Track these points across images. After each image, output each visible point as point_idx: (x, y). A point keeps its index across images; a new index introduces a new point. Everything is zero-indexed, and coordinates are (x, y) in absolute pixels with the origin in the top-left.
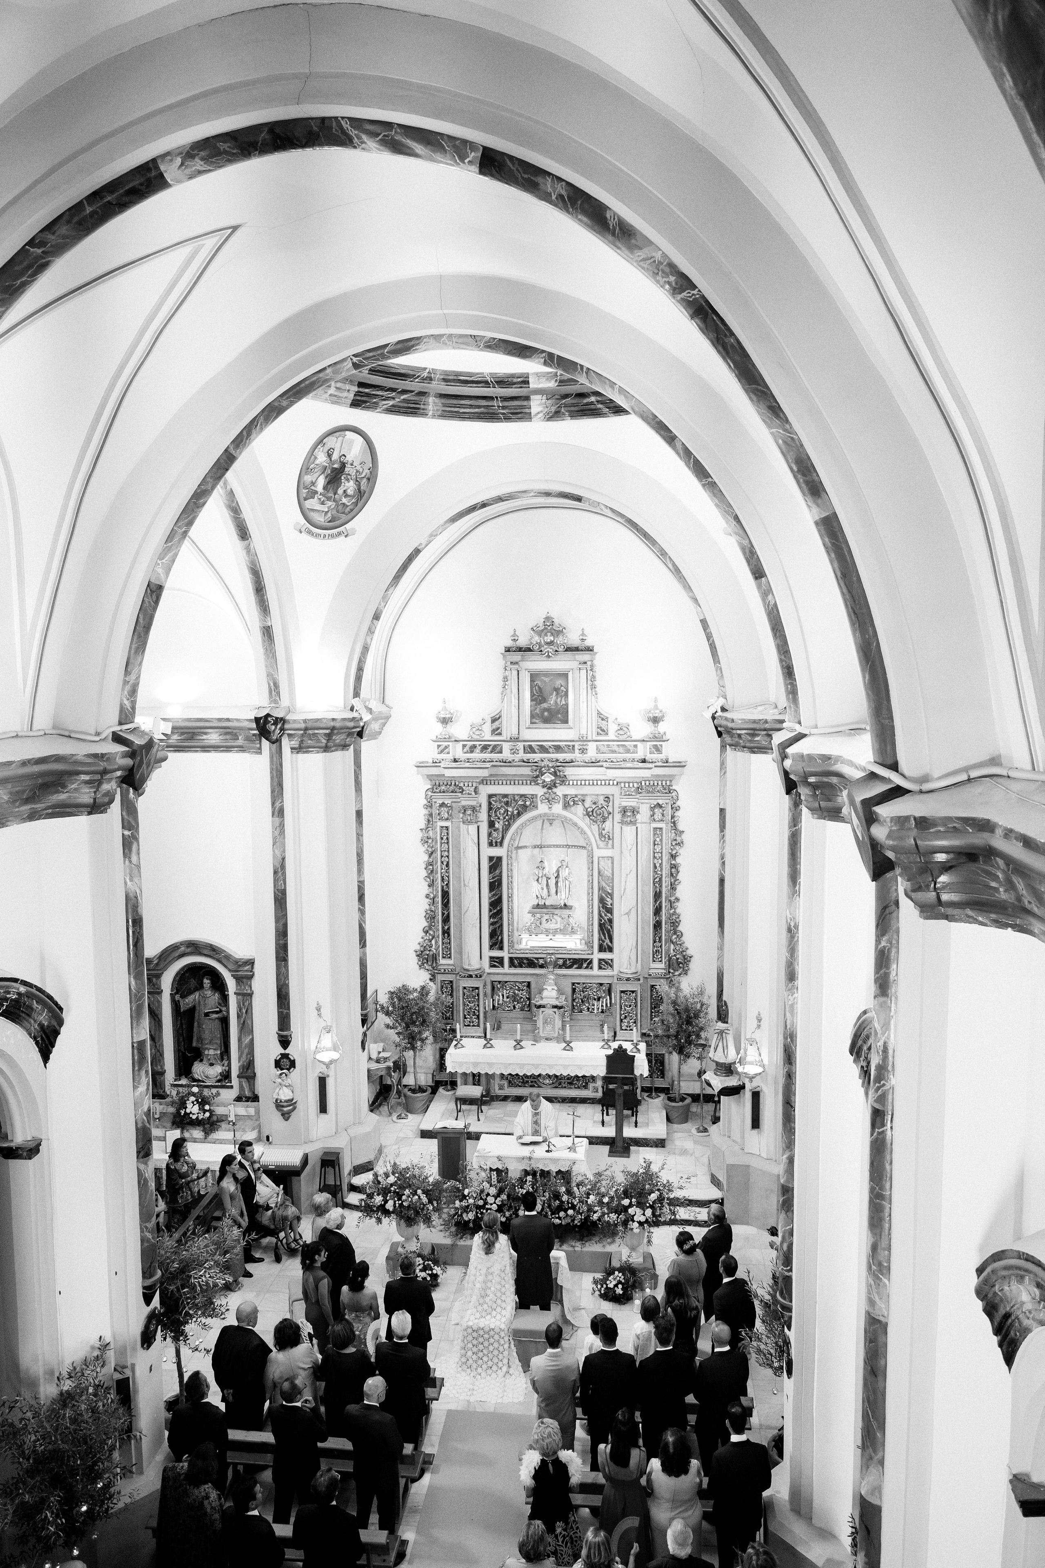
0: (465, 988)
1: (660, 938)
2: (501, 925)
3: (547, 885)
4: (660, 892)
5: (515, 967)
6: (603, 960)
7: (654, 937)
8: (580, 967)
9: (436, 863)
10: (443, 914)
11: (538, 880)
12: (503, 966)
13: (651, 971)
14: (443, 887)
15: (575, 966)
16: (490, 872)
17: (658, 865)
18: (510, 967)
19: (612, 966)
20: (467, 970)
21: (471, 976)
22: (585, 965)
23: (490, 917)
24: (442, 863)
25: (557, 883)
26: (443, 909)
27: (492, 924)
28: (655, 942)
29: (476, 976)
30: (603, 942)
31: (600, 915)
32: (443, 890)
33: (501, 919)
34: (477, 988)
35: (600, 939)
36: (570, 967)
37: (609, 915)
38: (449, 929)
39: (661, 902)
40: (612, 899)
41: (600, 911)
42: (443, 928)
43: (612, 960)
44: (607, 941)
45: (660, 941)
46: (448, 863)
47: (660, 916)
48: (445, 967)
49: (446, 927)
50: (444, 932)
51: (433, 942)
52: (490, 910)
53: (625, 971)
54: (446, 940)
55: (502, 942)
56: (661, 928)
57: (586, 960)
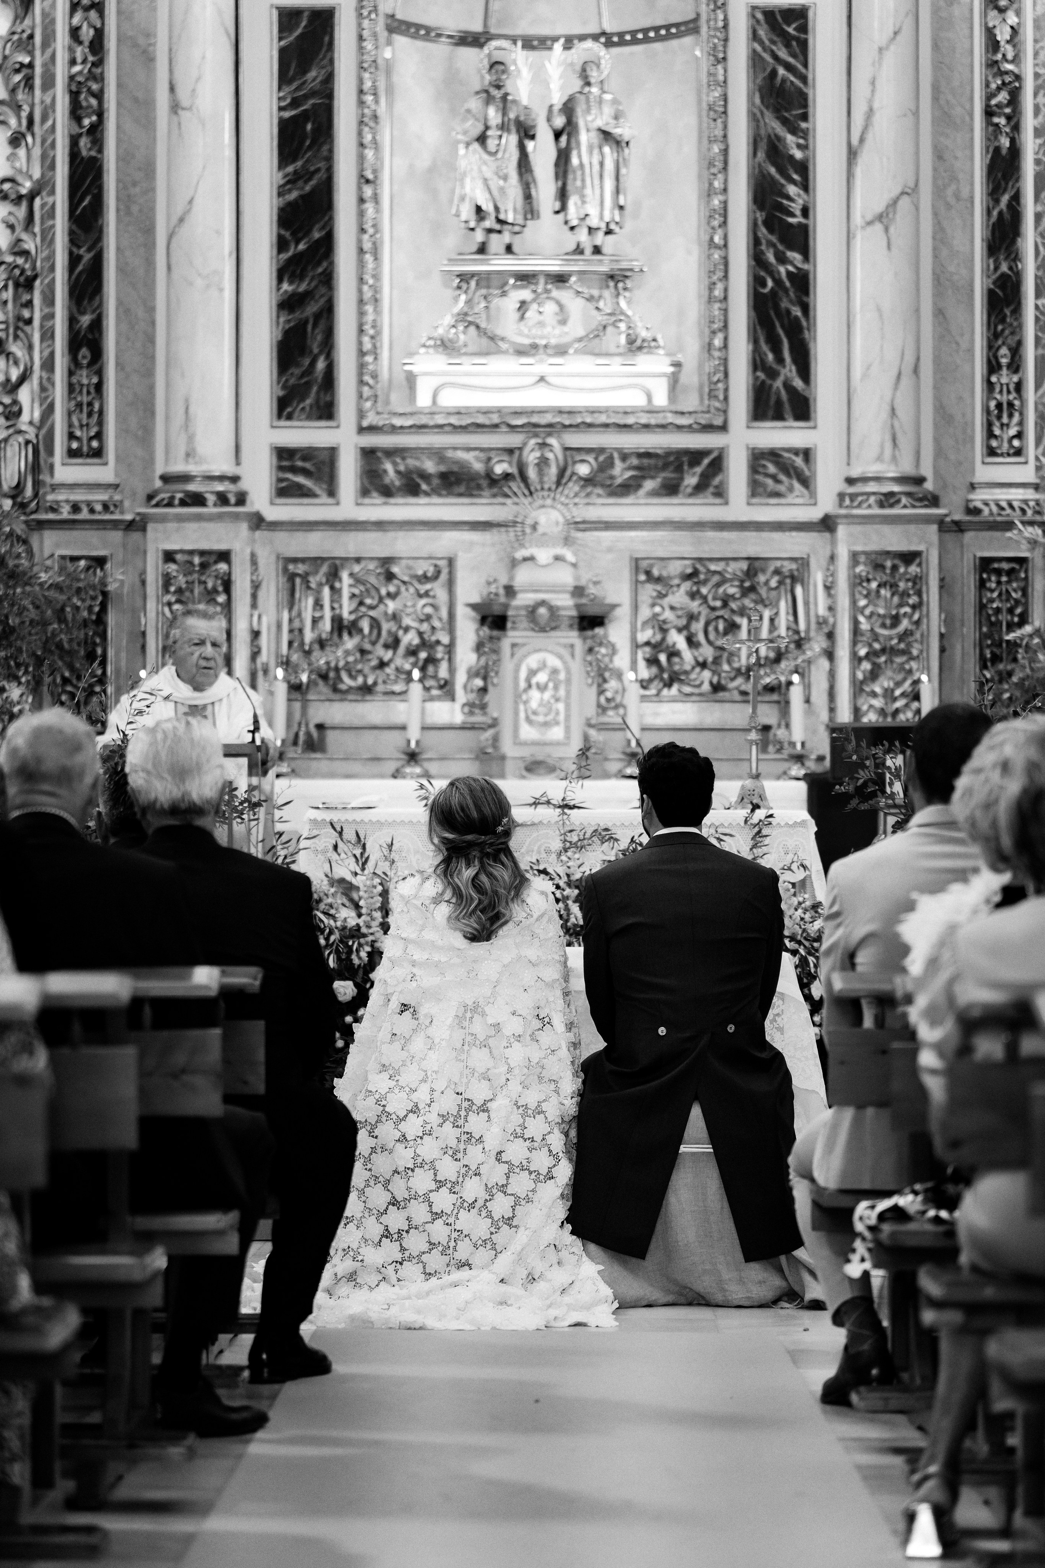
0: (169, 556)
1: (1016, 351)
2: (328, 311)
3: (524, 164)
4: (1015, 152)
5: (387, 492)
6: (774, 455)
7: (992, 348)
8: (671, 489)
9: (49, 38)
10: (73, 260)
11: (482, 139)
12: (332, 492)
13: (978, 497)
14: (74, 141)
15: (649, 485)
16: (284, 78)
17: (1003, 35)
18: (365, 492)
19: (806, 482)
20: (186, 478)
21: (198, 500)
22: (691, 480)
23: (282, 273)
24: (75, 33)
25: (563, 160)
26: (73, 240)
27: (287, 305)
28: (993, 367)
29: (223, 499)
30: (773, 374)
31: (757, 259)
32: (74, 154)
33: (328, 280)
34: (225, 556)
35: (757, 364)
36: (627, 488)
37: (795, 256)
38: (97, 325)
39: (1016, 198)
40: (805, 186)
41: (755, 242)
42: (72, 321)
43: (807, 454)
44: (789, 370)
45: (1016, 366)
46: (100, 34)
47: (1015, 257)
48: (78, 496)
49: (86, 320)
50: (75, 343)
51: (24, 395)
52: (282, 245)
53: (873, 469)
54: (84, 377)
55: (329, 381)
56: (1017, 310)
57: (695, 456)
